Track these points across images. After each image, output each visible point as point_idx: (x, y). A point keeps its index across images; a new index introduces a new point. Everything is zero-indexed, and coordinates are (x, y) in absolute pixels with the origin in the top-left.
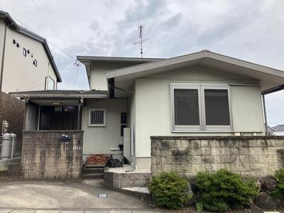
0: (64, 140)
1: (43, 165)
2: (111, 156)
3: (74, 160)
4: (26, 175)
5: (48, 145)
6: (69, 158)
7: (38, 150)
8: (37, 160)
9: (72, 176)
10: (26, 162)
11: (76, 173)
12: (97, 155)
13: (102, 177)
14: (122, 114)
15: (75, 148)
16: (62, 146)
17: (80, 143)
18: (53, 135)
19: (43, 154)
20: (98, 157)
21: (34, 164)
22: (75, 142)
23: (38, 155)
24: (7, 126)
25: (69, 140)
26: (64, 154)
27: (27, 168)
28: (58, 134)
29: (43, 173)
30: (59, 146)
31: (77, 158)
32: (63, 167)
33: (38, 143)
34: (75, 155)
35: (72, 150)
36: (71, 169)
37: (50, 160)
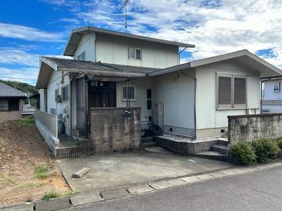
0: (127, 115)
1: (111, 139)
3: (136, 133)
4: (97, 149)
5: (114, 120)
6: (132, 132)
7: (106, 126)
8: (106, 135)
9: (134, 147)
10: (96, 138)
11: (137, 144)
14: (148, 90)
15: (135, 122)
16: (126, 121)
17: (139, 117)
19: (110, 129)
21: (103, 139)
22: (135, 117)
23: (106, 131)
25: (131, 116)
26: (127, 128)
27: (97, 143)
29: (111, 146)
30: (124, 122)
32: (127, 140)
33: (105, 119)
34: (136, 129)
35: (133, 124)
36: (134, 141)
37: (117, 134)
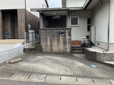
0: (62, 33)
1: (51, 46)
2: (85, 42)
3: (67, 44)
4: (44, 50)
5: (53, 36)
6: (65, 43)
7: (49, 38)
8: (49, 43)
9: (66, 52)
10: (43, 44)
11: (68, 50)
12: (75, 41)
13: (83, 53)
14: (88, 19)
15: (67, 37)
16: (61, 36)
17: (70, 35)
18: (55, 31)
19: (51, 40)
20: (75, 42)
21: (47, 45)
22: (67, 34)
23: (49, 41)
24: (30, 27)
25: (64, 33)
26: (61, 41)
27: (44, 47)
28: (58, 30)
29: (52, 50)
30: (59, 36)
31: (69, 43)
32: (61, 47)
33: (48, 35)
34: (67, 41)
35: (66, 38)
36: (66, 48)
37: (55, 43)
